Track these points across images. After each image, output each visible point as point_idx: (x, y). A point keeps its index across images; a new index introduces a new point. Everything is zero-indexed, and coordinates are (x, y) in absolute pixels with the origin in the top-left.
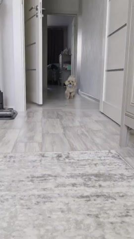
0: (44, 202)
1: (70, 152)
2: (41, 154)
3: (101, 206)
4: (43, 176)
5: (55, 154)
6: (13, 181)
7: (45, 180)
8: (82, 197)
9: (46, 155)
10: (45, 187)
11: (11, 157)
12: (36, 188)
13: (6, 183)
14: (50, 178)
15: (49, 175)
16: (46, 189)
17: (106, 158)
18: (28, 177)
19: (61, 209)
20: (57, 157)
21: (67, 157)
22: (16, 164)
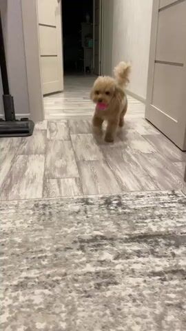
2: (83, 199)
3: (181, 289)
4: (95, 239)
5: (102, 198)
6: (58, 250)
7: (99, 245)
8: (154, 274)
9: (90, 201)
10: (102, 259)
11: (45, 206)
12: (90, 261)
13: (50, 254)
14: (105, 242)
15: (103, 238)
16: (104, 261)
17: (171, 205)
18: (75, 242)
19: (130, 295)
20: (105, 204)
21: (120, 204)
22: (54, 219)
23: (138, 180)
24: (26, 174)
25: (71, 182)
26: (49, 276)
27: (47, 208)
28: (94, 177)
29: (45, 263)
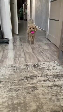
0: (35, 90)
1: (38, 63)
2: (27, 65)
3: (57, 91)
4: (31, 76)
5: (33, 64)
6: (19, 80)
7: (32, 78)
8: (48, 87)
9: (29, 65)
11: (15, 67)
12: (30, 83)
13: (17, 81)
14: (34, 77)
15: (33, 76)
16: (34, 83)
17: (54, 66)
18: (25, 78)
19: (42, 93)
20: (34, 66)
21: (38, 66)
22: (18, 71)
23: (44, 58)
24: (8, 57)
25: (23, 59)
26: (17, 88)
27: (15, 68)
28: (30, 58)
29: (16, 84)
